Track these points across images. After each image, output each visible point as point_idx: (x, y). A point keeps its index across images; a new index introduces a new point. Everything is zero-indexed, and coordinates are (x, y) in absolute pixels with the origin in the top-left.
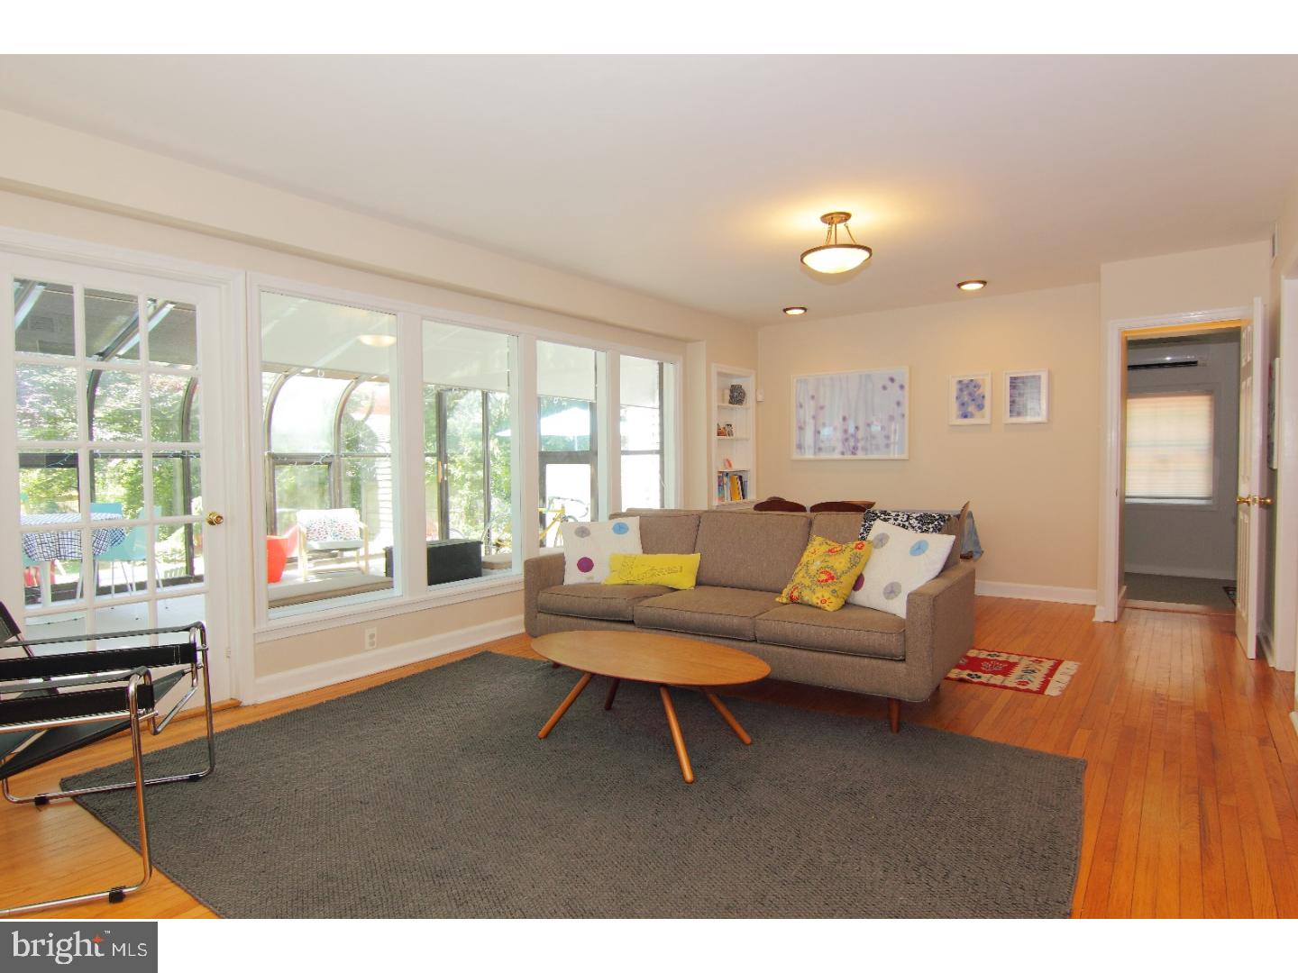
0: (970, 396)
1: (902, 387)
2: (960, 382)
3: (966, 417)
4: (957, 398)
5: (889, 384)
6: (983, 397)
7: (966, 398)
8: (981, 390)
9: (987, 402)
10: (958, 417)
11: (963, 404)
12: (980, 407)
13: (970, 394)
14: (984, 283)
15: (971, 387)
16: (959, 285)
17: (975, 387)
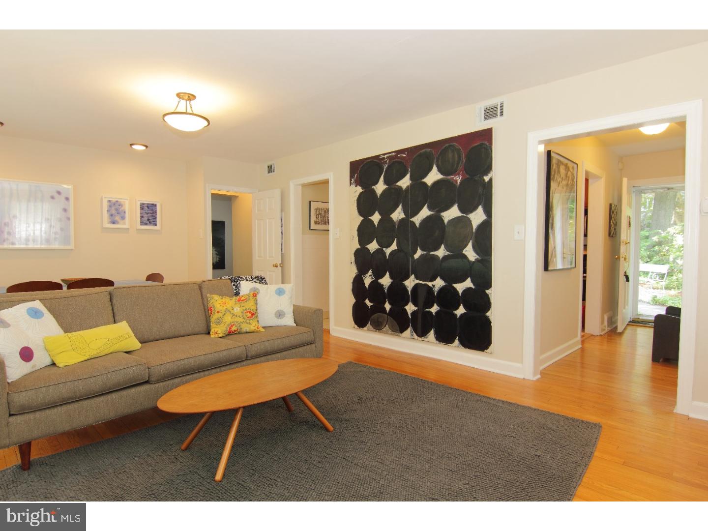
0: (116, 211)
1: (67, 199)
2: (109, 201)
3: (114, 223)
4: (107, 211)
5: (56, 195)
6: (125, 212)
7: (114, 212)
8: (123, 208)
9: (127, 215)
10: (108, 223)
11: (112, 215)
12: (123, 218)
13: (116, 210)
14: (147, 147)
15: (117, 206)
16: (131, 145)
17: (119, 205)
